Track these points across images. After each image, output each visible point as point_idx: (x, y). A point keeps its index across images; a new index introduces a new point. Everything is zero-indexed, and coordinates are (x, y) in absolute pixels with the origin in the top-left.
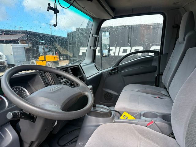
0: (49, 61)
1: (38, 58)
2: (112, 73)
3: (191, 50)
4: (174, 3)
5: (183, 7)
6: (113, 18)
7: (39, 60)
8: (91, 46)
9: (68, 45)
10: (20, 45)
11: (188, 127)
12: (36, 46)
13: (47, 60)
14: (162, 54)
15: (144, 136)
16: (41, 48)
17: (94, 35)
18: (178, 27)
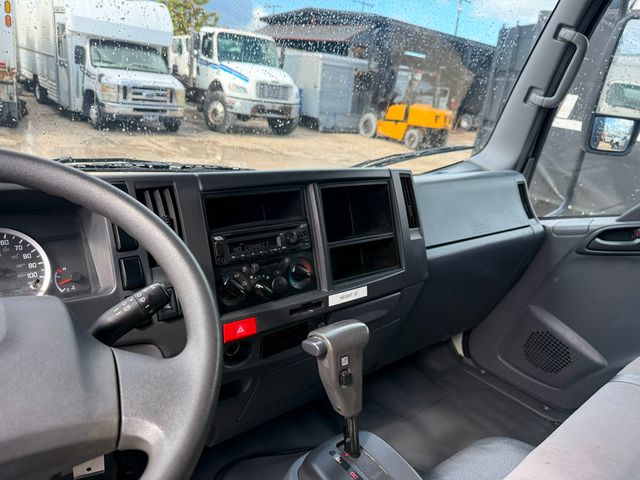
0: (415, 127)
1: (386, 110)
2: (602, 248)
7: (388, 116)
8: (531, 89)
9: (492, 74)
13: (411, 121)
16: (404, 78)
17: (564, 32)
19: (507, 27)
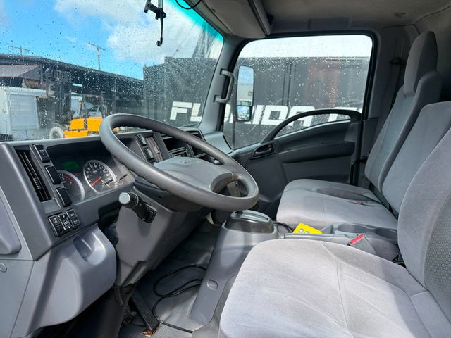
0: (95, 131)
1: (68, 124)
2: (259, 155)
3: (429, 108)
4: (397, 15)
5: (413, 23)
6: (268, 37)
7: (71, 128)
8: (215, 96)
10: (24, 90)
11: (432, 237)
12: (66, 94)
13: (89, 129)
14: (366, 118)
15: (346, 261)
16: (76, 101)
17: (224, 72)
18: (402, 63)
19: (148, 66)
